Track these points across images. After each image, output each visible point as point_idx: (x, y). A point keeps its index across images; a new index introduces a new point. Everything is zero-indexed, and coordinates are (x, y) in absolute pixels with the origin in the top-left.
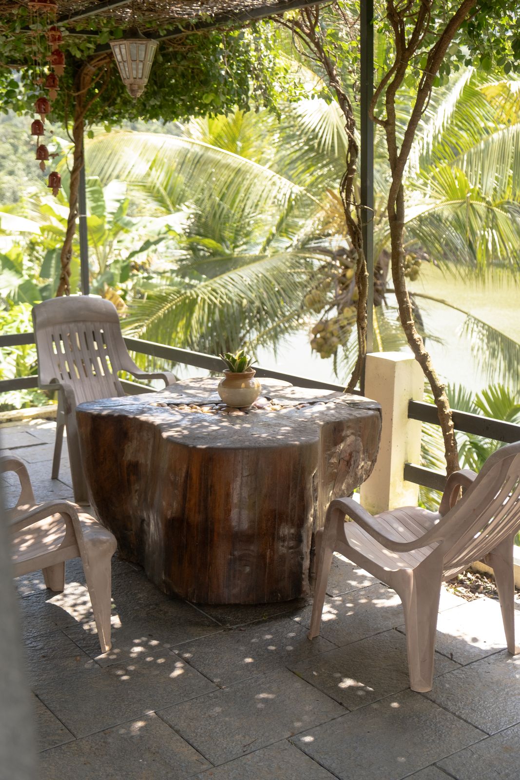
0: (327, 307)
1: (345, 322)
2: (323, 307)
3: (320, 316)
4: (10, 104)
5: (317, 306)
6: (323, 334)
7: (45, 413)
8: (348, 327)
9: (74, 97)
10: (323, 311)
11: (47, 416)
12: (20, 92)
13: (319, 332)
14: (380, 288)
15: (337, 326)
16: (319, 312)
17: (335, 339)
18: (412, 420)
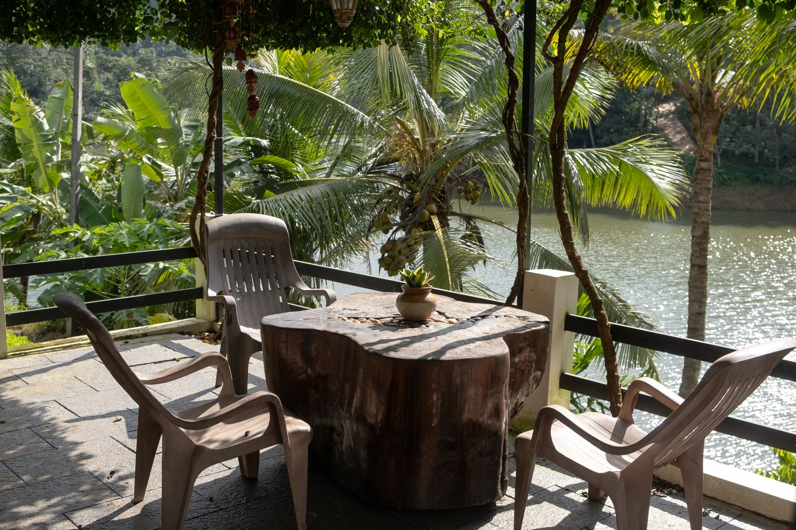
0: (395, 228)
1: (413, 242)
2: (392, 228)
3: (389, 235)
4: (148, 31)
5: (386, 227)
6: (391, 253)
7: (178, 328)
8: (415, 246)
9: (215, 26)
10: (391, 231)
11: (180, 330)
12: (157, 19)
13: (387, 251)
14: (444, 211)
15: (405, 244)
16: (386, 232)
17: (403, 257)
18: (568, 333)
